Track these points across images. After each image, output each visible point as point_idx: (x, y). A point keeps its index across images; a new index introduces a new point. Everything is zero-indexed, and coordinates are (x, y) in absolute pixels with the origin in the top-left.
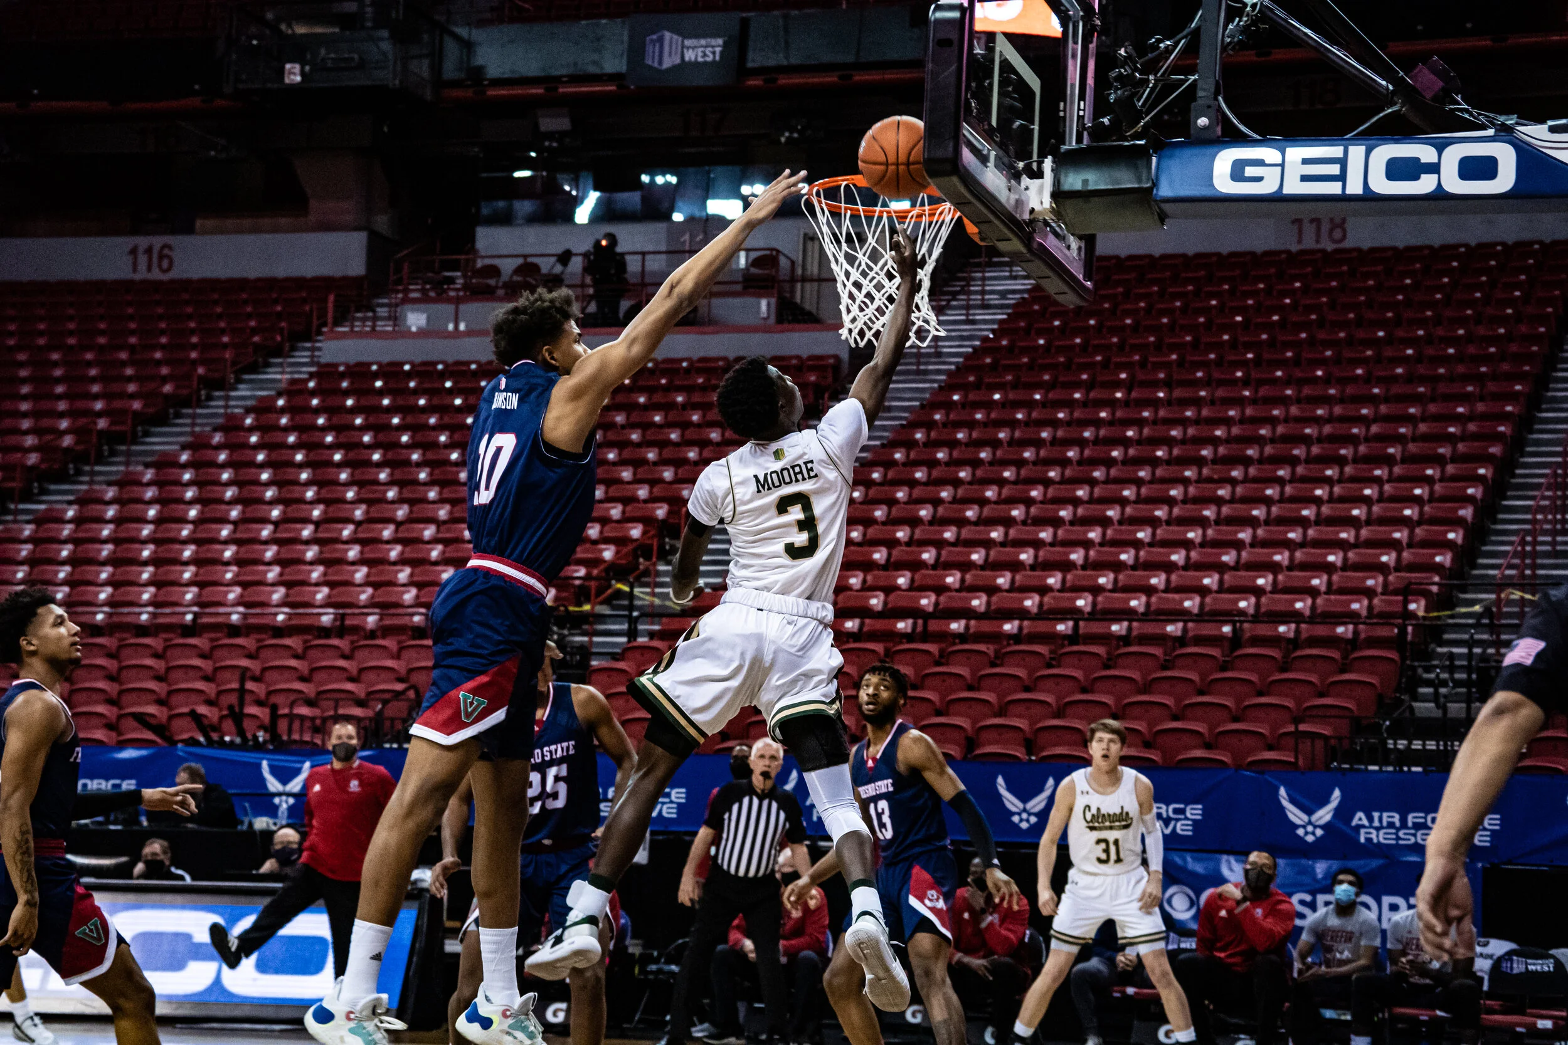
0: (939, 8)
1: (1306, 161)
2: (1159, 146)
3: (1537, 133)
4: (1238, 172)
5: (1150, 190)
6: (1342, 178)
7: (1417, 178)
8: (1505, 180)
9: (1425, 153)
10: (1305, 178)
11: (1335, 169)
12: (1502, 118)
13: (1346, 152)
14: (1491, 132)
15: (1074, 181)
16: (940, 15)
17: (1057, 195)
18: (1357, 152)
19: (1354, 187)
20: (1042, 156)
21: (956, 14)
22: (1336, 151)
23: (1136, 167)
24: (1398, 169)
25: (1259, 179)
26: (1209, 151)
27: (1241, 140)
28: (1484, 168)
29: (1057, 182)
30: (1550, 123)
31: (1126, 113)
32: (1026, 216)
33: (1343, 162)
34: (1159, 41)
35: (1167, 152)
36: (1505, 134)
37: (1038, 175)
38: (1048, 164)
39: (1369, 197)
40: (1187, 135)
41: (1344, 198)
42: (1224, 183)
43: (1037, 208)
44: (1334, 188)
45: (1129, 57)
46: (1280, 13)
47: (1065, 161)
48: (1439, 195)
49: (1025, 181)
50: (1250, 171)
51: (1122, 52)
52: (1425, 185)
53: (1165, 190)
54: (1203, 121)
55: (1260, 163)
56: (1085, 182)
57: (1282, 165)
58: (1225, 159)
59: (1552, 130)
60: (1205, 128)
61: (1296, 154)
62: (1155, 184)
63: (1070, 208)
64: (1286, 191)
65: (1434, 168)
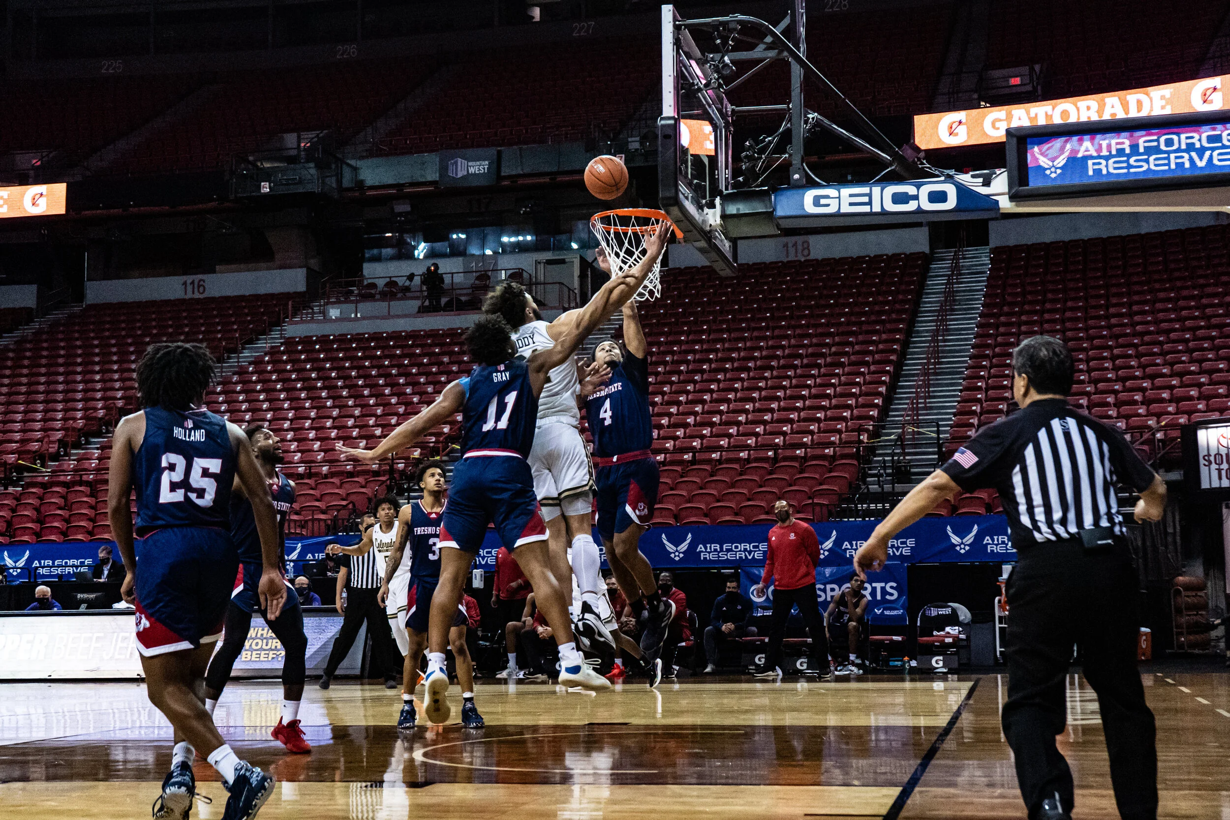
0: (662, 119)
1: (851, 196)
2: (775, 190)
3: (966, 178)
4: (816, 202)
5: (772, 212)
6: (870, 203)
7: (907, 203)
8: (951, 203)
9: (911, 190)
10: (851, 204)
11: (866, 199)
12: (947, 172)
13: (871, 190)
14: (942, 178)
15: (732, 209)
16: (663, 122)
17: (724, 217)
18: (876, 190)
19: (877, 208)
20: (713, 196)
21: (672, 122)
22: (866, 190)
23: (763, 201)
24: (898, 199)
25: (828, 205)
26: (801, 191)
27: (817, 185)
29: (723, 210)
30: (971, 173)
31: (752, 174)
32: (708, 228)
33: (870, 195)
34: (765, 138)
35: (779, 193)
36: (950, 179)
37: (712, 206)
38: (718, 201)
39: (884, 213)
40: (789, 184)
41: (871, 214)
42: (810, 208)
43: (713, 224)
44: (867, 209)
45: (751, 146)
46: (827, 121)
47: (726, 199)
48: (919, 211)
49: (706, 210)
50: (823, 201)
51: (747, 143)
52: (912, 206)
53: (780, 212)
54: (796, 176)
55: (827, 197)
56: (738, 209)
57: (839, 198)
58: (810, 195)
59: (973, 176)
60: (797, 180)
61: (846, 192)
62: (774, 210)
63: (731, 223)
64: (842, 211)
65: (916, 197)
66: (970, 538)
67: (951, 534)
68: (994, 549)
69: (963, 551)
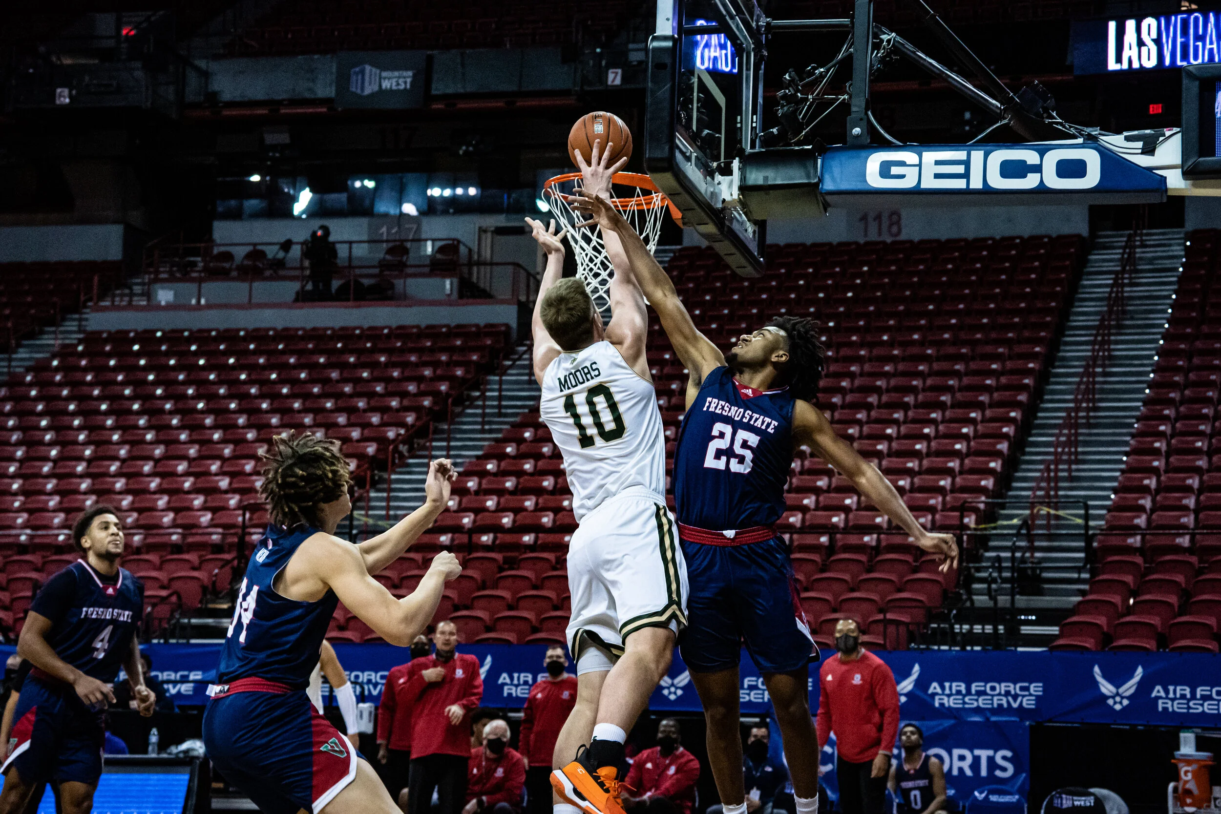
0: (655, 39)
1: (937, 163)
2: (822, 150)
3: (1116, 142)
4: (885, 170)
5: (816, 185)
6: (966, 175)
7: (1025, 176)
8: (1092, 179)
9: (1030, 157)
10: (937, 176)
11: (961, 169)
12: (1088, 130)
13: (969, 155)
14: (1080, 141)
15: (756, 177)
16: (656, 44)
17: (743, 189)
18: (977, 156)
19: (976, 183)
20: (730, 157)
21: (669, 44)
22: (961, 155)
23: (805, 167)
24: (1010, 169)
25: (903, 176)
26: (863, 154)
27: (887, 146)
28: (1075, 169)
29: (743, 178)
30: (1126, 134)
31: (791, 125)
32: (719, 205)
33: (967, 163)
34: (815, 69)
35: (828, 155)
36: (1091, 141)
37: (727, 171)
38: (736, 164)
39: (987, 191)
40: (844, 142)
41: (968, 192)
42: (874, 180)
43: (728, 198)
44: (960, 184)
45: (792, 80)
46: (909, 46)
47: (748, 161)
48: (1042, 190)
49: (718, 177)
50: (894, 170)
51: (787, 77)
52: (1030, 182)
53: (828, 185)
54: (857, 131)
55: (902, 164)
56: (766, 178)
57: (920, 165)
58: (875, 160)
59: (1128, 139)
60: (858, 136)
61: (930, 156)
62: (821, 180)
63: (754, 201)
64: (924, 186)
65: (1038, 169)
66: (1129, 687)
67: (1099, 679)
68: (1169, 705)
69: (1118, 707)
